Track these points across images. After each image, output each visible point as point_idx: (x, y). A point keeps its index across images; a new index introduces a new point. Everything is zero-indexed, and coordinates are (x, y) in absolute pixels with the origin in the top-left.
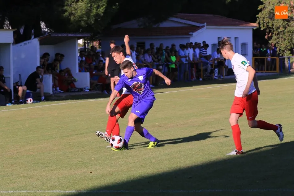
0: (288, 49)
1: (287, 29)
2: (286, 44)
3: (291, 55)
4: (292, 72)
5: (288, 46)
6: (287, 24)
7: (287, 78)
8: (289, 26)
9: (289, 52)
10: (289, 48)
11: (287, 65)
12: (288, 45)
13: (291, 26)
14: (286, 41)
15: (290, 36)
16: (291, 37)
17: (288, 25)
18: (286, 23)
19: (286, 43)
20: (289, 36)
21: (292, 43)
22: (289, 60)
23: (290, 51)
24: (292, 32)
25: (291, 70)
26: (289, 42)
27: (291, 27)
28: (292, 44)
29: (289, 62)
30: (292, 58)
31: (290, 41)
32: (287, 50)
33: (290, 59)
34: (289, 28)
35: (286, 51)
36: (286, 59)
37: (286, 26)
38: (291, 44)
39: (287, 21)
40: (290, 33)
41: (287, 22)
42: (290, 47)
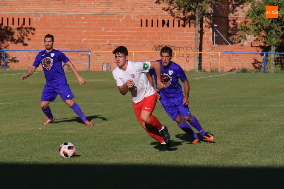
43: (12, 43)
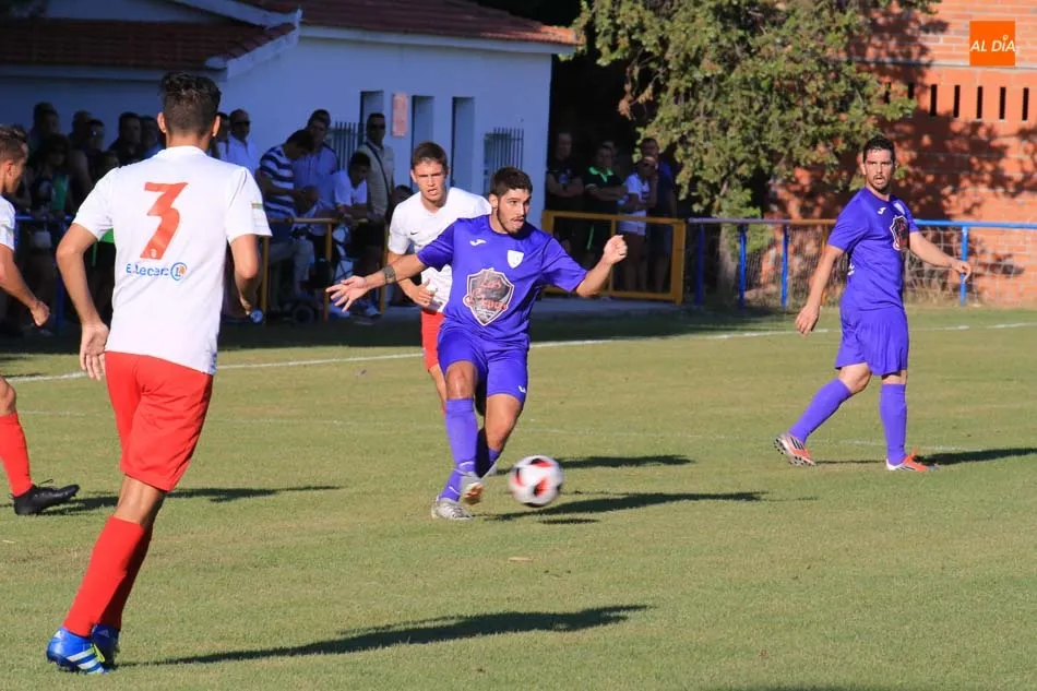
0: (741, 178)
1: (738, 68)
2: (733, 149)
3: (758, 211)
4: (754, 304)
5: (742, 163)
6: (742, 40)
7: (725, 336)
8: (752, 56)
9: (747, 195)
10: (746, 173)
11: (730, 264)
12: (740, 156)
13: (764, 52)
14: (732, 132)
15: (756, 106)
16: (760, 115)
17: (748, 49)
18: (734, 39)
19: (731, 143)
20: (751, 107)
21: (764, 147)
22: (743, 239)
23: (748, 191)
24: (764, 84)
25: (749, 295)
26: (746, 141)
27: (763, 58)
28: (761, 152)
29: (739, 246)
30: (760, 228)
31: (751, 133)
32: (736, 182)
33: (748, 234)
34: (750, 62)
35: (729, 185)
36: (724, 231)
37: (738, 50)
38: (756, 152)
39: (741, 28)
40: (753, 94)
41: (741, 33)
42: (753, 167)
43: (996, 195)
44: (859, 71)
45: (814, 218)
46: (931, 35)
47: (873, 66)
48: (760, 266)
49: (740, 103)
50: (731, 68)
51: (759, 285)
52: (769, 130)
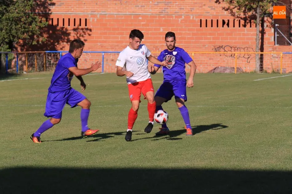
43: (68, 45)
44: (34, 15)
45: (24, 51)
46: (51, 6)
47: (37, 14)
48: (11, 63)
49: (5, 24)
50: (3, 16)
51: (11, 68)
52: (12, 30)
